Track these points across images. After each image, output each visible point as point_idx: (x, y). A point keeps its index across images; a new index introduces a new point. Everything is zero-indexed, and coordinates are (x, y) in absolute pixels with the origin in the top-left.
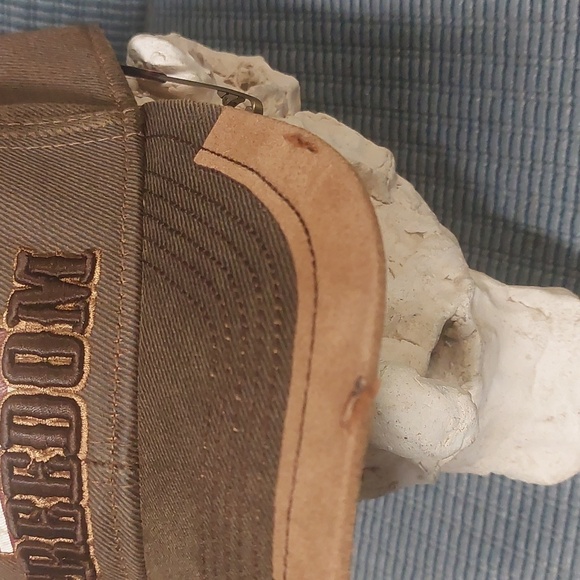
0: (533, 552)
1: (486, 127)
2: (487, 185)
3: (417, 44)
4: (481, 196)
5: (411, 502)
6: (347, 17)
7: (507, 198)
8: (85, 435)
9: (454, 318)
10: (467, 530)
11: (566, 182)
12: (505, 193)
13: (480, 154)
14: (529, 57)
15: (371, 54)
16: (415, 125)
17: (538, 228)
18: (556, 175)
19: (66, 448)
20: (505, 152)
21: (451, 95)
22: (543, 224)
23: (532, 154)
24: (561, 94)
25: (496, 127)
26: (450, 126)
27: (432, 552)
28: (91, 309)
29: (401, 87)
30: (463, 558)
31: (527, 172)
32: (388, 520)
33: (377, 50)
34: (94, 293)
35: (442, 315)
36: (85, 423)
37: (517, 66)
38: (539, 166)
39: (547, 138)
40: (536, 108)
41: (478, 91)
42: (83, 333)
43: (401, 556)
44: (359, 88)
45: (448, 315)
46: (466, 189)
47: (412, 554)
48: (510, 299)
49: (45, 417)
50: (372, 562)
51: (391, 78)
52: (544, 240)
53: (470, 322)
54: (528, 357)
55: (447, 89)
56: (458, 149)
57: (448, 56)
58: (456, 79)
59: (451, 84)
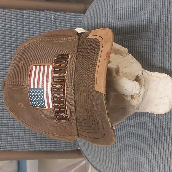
0: (166, 139)
1: (149, 46)
2: (151, 59)
3: (135, 32)
4: (150, 62)
5: (139, 133)
6: (120, 28)
7: (155, 61)
8: (66, 82)
9: (138, 75)
10: (152, 137)
11: (166, 55)
12: (154, 60)
13: (149, 52)
14: (157, 31)
15: (126, 35)
16: (136, 49)
17: (162, 66)
18: (164, 54)
19: (63, 85)
20: (154, 51)
21: (142, 41)
22: (163, 65)
23: (159, 51)
24: (163, 37)
25: (152, 46)
26: (142, 48)
27: (144, 143)
28: (68, 62)
29: (132, 41)
30: (151, 143)
31: (158, 55)
32: (134, 138)
33: (127, 34)
34: (69, 60)
35: (136, 74)
36: (66, 80)
37: (154, 33)
38: (160, 53)
39: (161, 47)
40: (159, 41)
41: (147, 39)
42: (66, 66)
43: (138, 146)
44: (124, 43)
45: (137, 74)
46: (147, 60)
47: (140, 145)
48: (152, 75)
49: (60, 80)
50: (131, 149)
51: (130, 40)
52: (163, 69)
53: (142, 76)
54: (156, 86)
55: (141, 40)
56: (144, 52)
57: (141, 33)
58: (143, 38)
59: (142, 39)
